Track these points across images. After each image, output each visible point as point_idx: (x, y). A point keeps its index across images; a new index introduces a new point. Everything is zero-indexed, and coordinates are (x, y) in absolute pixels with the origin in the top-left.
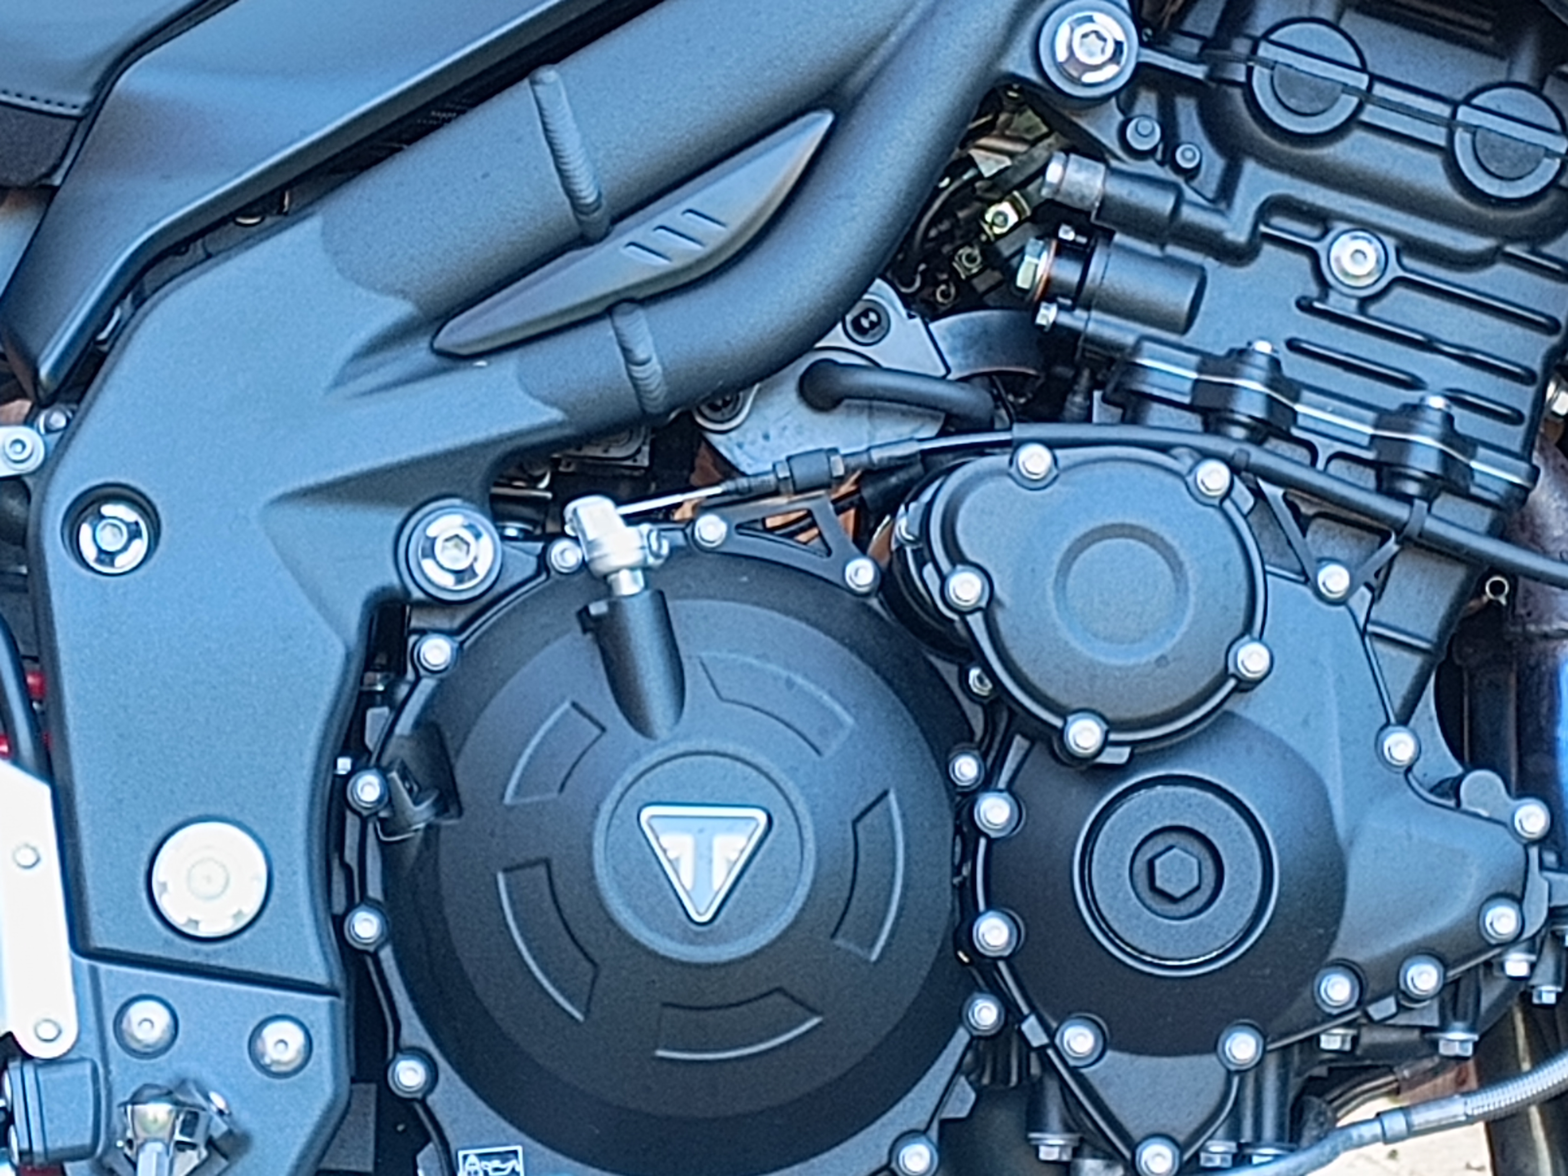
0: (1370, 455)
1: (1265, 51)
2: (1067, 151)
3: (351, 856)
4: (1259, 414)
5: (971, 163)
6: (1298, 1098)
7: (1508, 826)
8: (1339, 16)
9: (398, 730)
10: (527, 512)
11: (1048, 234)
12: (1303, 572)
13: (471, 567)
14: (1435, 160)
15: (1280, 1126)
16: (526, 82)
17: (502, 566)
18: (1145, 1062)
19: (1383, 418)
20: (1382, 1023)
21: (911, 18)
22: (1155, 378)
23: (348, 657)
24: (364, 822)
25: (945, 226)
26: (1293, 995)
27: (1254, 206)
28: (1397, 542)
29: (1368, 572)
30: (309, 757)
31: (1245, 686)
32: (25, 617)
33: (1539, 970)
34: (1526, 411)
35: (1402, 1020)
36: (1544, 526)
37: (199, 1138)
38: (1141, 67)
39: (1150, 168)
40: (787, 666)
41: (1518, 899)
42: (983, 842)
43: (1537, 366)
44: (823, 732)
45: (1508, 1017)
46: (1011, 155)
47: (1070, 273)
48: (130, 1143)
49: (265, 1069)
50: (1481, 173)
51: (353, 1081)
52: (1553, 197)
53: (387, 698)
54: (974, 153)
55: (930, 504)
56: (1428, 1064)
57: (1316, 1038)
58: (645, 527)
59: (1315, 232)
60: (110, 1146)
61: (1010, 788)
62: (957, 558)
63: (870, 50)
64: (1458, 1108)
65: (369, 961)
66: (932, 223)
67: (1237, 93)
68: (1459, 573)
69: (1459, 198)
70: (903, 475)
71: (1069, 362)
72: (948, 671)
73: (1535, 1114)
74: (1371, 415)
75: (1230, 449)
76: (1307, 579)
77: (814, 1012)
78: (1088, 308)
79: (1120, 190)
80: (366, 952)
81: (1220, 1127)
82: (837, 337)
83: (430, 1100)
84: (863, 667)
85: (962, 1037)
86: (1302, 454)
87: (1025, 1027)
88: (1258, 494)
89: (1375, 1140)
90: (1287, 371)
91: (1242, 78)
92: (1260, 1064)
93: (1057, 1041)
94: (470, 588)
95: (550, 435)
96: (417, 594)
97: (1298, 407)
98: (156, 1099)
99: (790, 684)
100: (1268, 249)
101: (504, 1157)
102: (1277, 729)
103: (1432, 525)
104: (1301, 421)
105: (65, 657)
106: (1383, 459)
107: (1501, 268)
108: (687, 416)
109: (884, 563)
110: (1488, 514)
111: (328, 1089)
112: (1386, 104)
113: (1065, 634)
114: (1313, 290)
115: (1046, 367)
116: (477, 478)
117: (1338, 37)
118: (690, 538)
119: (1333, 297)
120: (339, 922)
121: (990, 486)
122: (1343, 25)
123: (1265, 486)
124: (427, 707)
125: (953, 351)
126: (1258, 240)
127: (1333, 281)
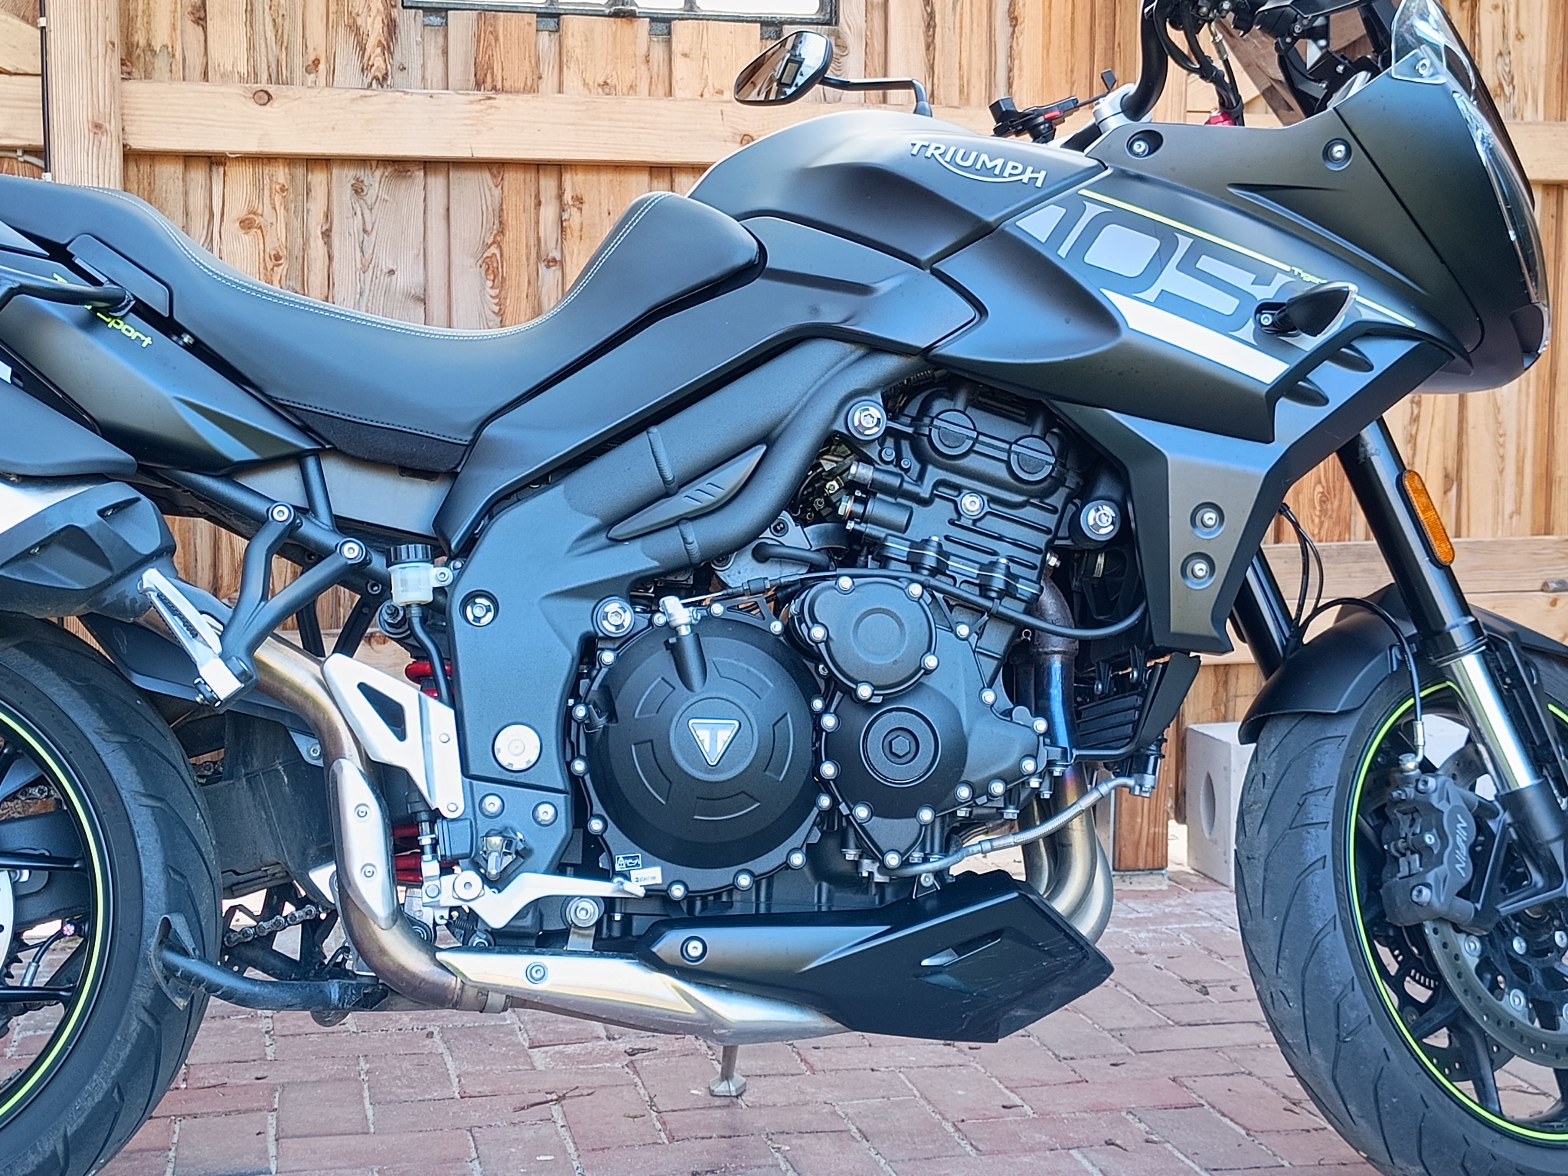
0: (977, 582)
1: (936, 422)
2: (858, 461)
3: (573, 738)
4: (933, 565)
5: (821, 465)
6: (948, 835)
7: (1031, 728)
8: (966, 408)
9: (593, 688)
10: (645, 602)
11: (851, 493)
12: (951, 627)
13: (622, 624)
14: (1003, 466)
15: (941, 846)
16: (645, 433)
17: (634, 623)
18: (887, 821)
19: (982, 567)
20: (981, 806)
21: (796, 409)
22: (893, 551)
23: (573, 660)
24: (579, 725)
25: (810, 490)
26: (946, 795)
27: (932, 484)
29: (976, 627)
30: (557, 699)
31: (928, 672)
32: (445, 643)
33: (1044, 785)
34: (1038, 565)
35: (989, 805)
36: (1046, 610)
37: (513, 850)
38: (887, 428)
39: (891, 468)
40: (747, 664)
41: (1035, 757)
42: (824, 734)
43: (1043, 547)
44: (761, 690)
45: (1031, 804)
46: (836, 462)
47: (859, 509)
48: (485, 852)
49: (539, 823)
50: (1021, 471)
51: (574, 827)
52: (1049, 480)
53: (588, 675)
54: (822, 461)
55: (804, 600)
56: (999, 822)
57: (955, 812)
58: (691, 608)
59: (956, 494)
60: (477, 853)
61: (835, 712)
62: (815, 621)
63: (781, 421)
64: (1011, 840)
65: (580, 780)
66: (805, 489)
67: (925, 439)
68: (1012, 628)
69: (1012, 481)
70: (793, 588)
71: (859, 544)
72: (811, 665)
73: (1041, 841)
74: (977, 566)
75: (922, 579)
76: (952, 630)
77: (758, 801)
78: (866, 523)
79: (879, 476)
80: (579, 777)
81: (917, 847)
82: (768, 533)
83: (604, 835)
84: (777, 664)
85: (815, 811)
86: (951, 581)
87: (840, 807)
88: (933, 596)
89: (978, 852)
90: (944, 548)
91: (927, 433)
92: (933, 822)
93: (854, 813)
94: (621, 632)
95: (653, 572)
96: (601, 634)
97: (948, 563)
98: (496, 835)
99: (748, 671)
100: (937, 500)
101: (634, 858)
102: (941, 690)
103: (1001, 609)
104: (950, 568)
105: (460, 659)
106: (982, 583)
107: (1030, 509)
108: (708, 565)
109: (786, 622)
110: (1023, 605)
111: (564, 831)
112: (983, 443)
113: (857, 651)
114: (955, 516)
115: (850, 546)
116: (625, 589)
117: (965, 417)
118: (709, 613)
119: (963, 519)
120: (569, 765)
121: (828, 593)
123: (936, 593)
124: (604, 679)
125: (813, 539)
126: (933, 496)
127: (963, 513)
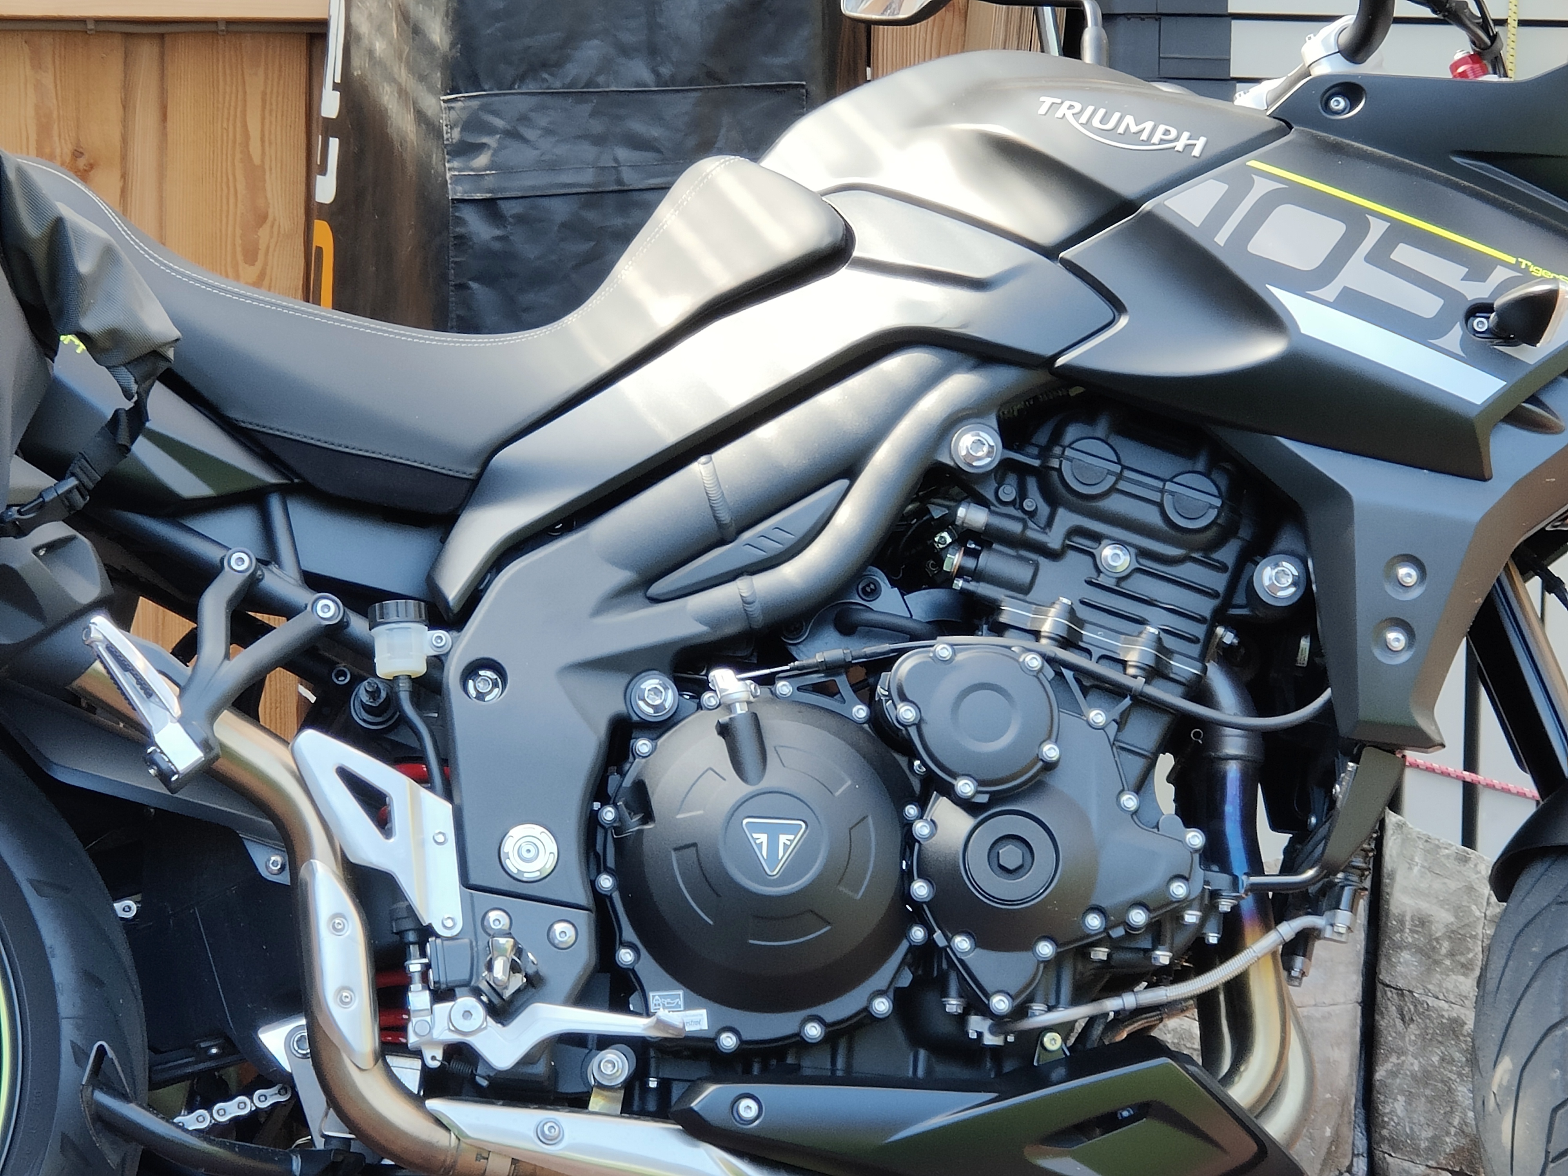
0: (1119, 657)
1: (1068, 452)
2: (968, 501)
3: (599, 846)
4: (1060, 634)
5: (928, 511)
7: (1182, 841)
8: (1107, 435)
9: (624, 785)
10: (694, 687)
11: (961, 544)
12: (1081, 713)
13: (663, 705)
14: (1154, 509)
17: (678, 703)
18: (995, 955)
20: (1121, 944)
22: (1009, 616)
24: (606, 830)
27: (1063, 531)
28: (1131, 699)
29: (1116, 715)
30: (579, 801)
31: (1048, 766)
34: (1203, 638)
35: (1132, 943)
36: (1215, 694)
38: (1003, 459)
39: (1011, 510)
41: (1187, 879)
42: (918, 847)
43: (1209, 616)
44: (834, 784)
46: (948, 507)
47: (970, 563)
49: (555, 946)
50: (1177, 516)
51: (598, 958)
52: (1215, 528)
53: (619, 768)
54: (930, 506)
59: (1094, 544)
62: (904, 698)
65: (608, 899)
67: (1055, 474)
68: (1166, 717)
69: (1167, 529)
72: (902, 761)
74: (1120, 637)
75: (1043, 648)
76: (1084, 716)
77: (829, 923)
78: (978, 581)
79: (996, 521)
80: (606, 896)
82: (854, 596)
83: (636, 969)
85: (905, 945)
86: (1085, 655)
87: (936, 937)
88: (1059, 674)
90: (1077, 614)
91: (1056, 465)
92: (1057, 960)
93: (952, 944)
94: (661, 716)
95: (703, 639)
96: (635, 718)
97: (1083, 632)
100: (1071, 553)
101: (673, 997)
103: (1151, 692)
104: (1084, 640)
107: (1190, 565)
109: (871, 707)
110: (1180, 688)
111: (586, 956)
112: (1130, 481)
114: (1092, 573)
116: (666, 661)
117: (1107, 446)
118: (774, 693)
119: (1103, 577)
120: (593, 879)
122: (1109, 441)
123: (1064, 671)
124: (638, 774)
126: (1066, 548)
127: (1102, 569)
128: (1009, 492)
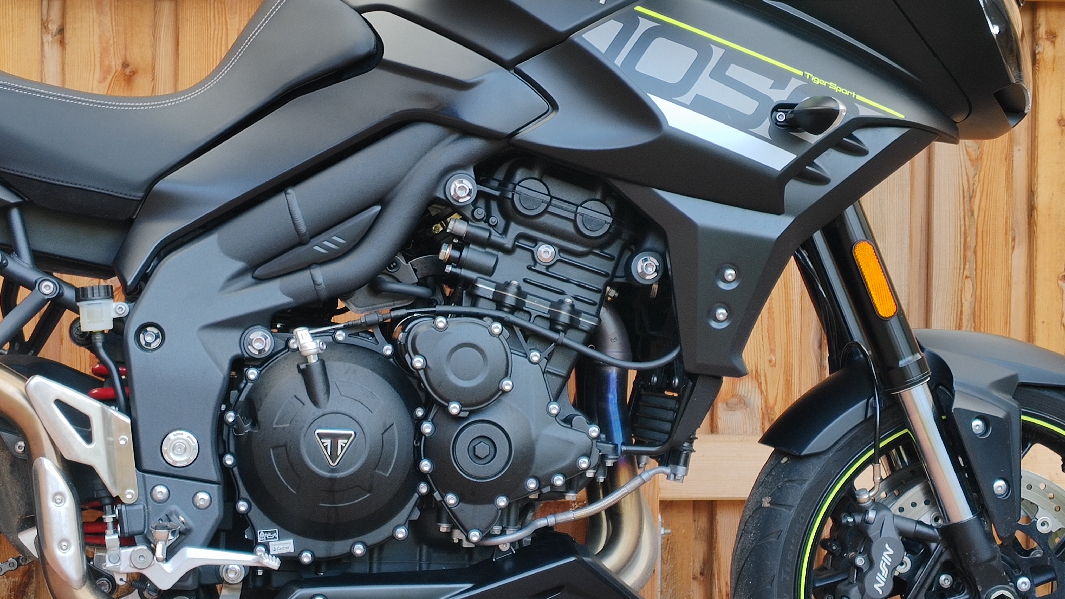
0: (548, 316)
1: (518, 188)
3: (225, 437)
4: (513, 304)
7: (586, 433)
8: (542, 177)
9: (240, 399)
11: (450, 242)
12: (525, 354)
13: (264, 348)
14: (571, 224)
16: (283, 194)
17: (274, 347)
18: (472, 506)
19: (553, 305)
22: (481, 290)
24: (229, 428)
26: (518, 485)
27: (514, 236)
28: (554, 346)
29: (546, 354)
30: (212, 405)
31: (505, 393)
36: (607, 342)
38: (478, 194)
39: (482, 224)
41: (588, 455)
42: (423, 437)
43: (601, 288)
47: (456, 255)
49: (197, 507)
50: (585, 229)
51: (225, 509)
52: (608, 235)
53: (237, 389)
55: (408, 334)
58: (318, 337)
59: (533, 245)
61: (432, 420)
62: (416, 352)
63: (393, 188)
64: (571, 515)
65: (231, 471)
67: (509, 201)
68: (573, 356)
69: (578, 236)
74: (548, 303)
75: (503, 316)
76: (527, 356)
77: (368, 492)
78: (461, 267)
79: (472, 231)
80: (229, 468)
81: (496, 523)
83: (249, 515)
84: (387, 383)
85: (416, 496)
87: (435, 495)
88: (512, 330)
90: (523, 290)
91: (510, 196)
92: (508, 507)
93: (445, 499)
94: (263, 354)
95: (289, 306)
96: (246, 355)
97: (526, 301)
100: (518, 250)
101: (272, 532)
103: (565, 340)
104: (526, 305)
105: (134, 378)
106: (552, 318)
107: (591, 257)
109: (395, 348)
110: (583, 336)
111: (217, 514)
113: (449, 377)
114: (532, 263)
116: (266, 320)
117: (541, 184)
118: (334, 341)
119: (538, 265)
120: (221, 459)
122: (543, 180)
124: (250, 391)
126: (515, 247)
127: (538, 261)
128: (480, 212)
